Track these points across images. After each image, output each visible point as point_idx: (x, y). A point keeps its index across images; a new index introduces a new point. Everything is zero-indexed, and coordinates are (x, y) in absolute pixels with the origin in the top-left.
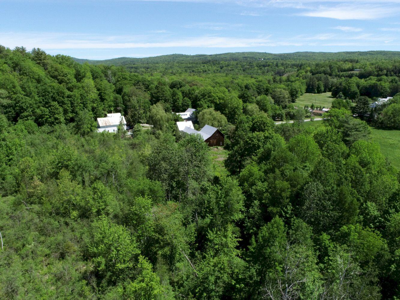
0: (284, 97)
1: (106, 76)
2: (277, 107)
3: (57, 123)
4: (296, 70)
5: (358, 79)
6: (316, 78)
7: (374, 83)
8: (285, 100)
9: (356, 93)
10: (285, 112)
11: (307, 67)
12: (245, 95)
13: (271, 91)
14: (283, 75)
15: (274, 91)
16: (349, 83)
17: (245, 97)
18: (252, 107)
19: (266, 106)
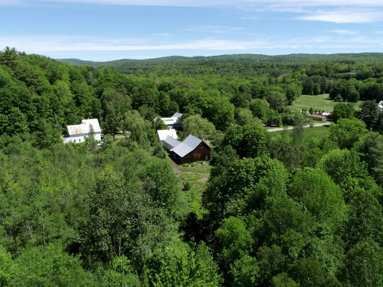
0: (280, 101)
1: (86, 77)
2: (273, 111)
3: (19, 132)
4: (292, 71)
5: (356, 81)
6: (313, 79)
7: (375, 85)
8: (281, 103)
9: (356, 96)
10: (282, 117)
11: (302, 68)
12: (237, 98)
13: (266, 93)
14: (278, 76)
15: (269, 94)
16: (348, 85)
17: (238, 101)
18: (245, 113)
19: (260, 111)
